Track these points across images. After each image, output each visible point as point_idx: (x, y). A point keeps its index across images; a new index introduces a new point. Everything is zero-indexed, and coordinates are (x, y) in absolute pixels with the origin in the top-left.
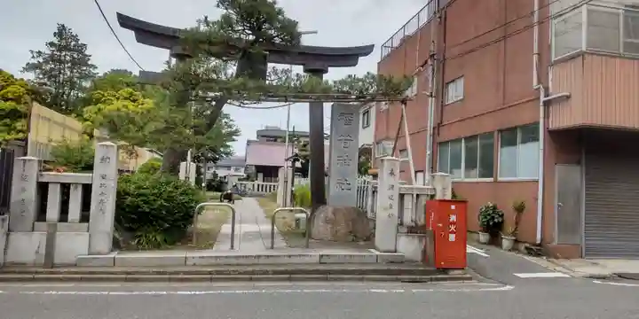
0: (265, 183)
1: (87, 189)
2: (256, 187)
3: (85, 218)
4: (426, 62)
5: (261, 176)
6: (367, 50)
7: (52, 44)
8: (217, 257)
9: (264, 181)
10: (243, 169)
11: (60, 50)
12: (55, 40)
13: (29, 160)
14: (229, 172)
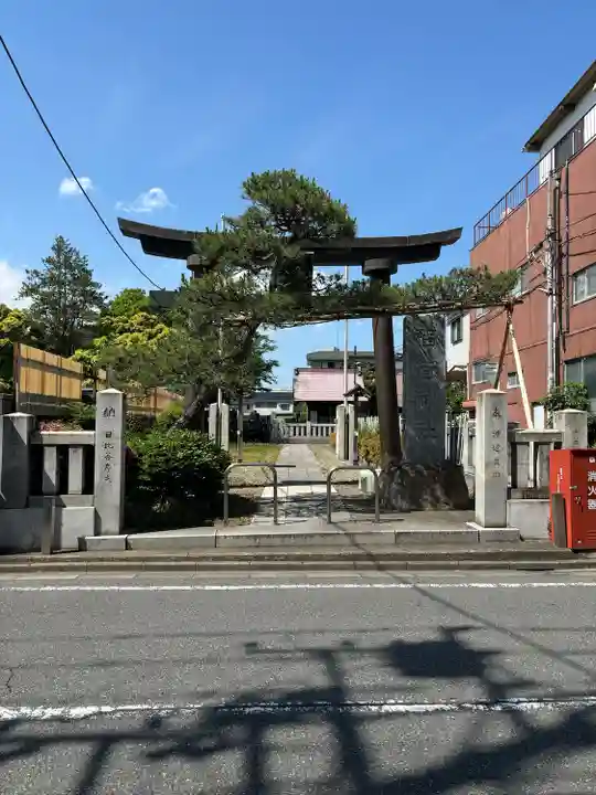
0: (319, 425)
1: (89, 452)
2: (308, 430)
3: (88, 488)
4: (541, 245)
5: (314, 414)
6: (451, 237)
7: (49, 261)
8: (256, 537)
9: (319, 422)
10: (291, 407)
11: (58, 268)
12: (53, 255)
13: (18, 418)
14: (274, 410)
